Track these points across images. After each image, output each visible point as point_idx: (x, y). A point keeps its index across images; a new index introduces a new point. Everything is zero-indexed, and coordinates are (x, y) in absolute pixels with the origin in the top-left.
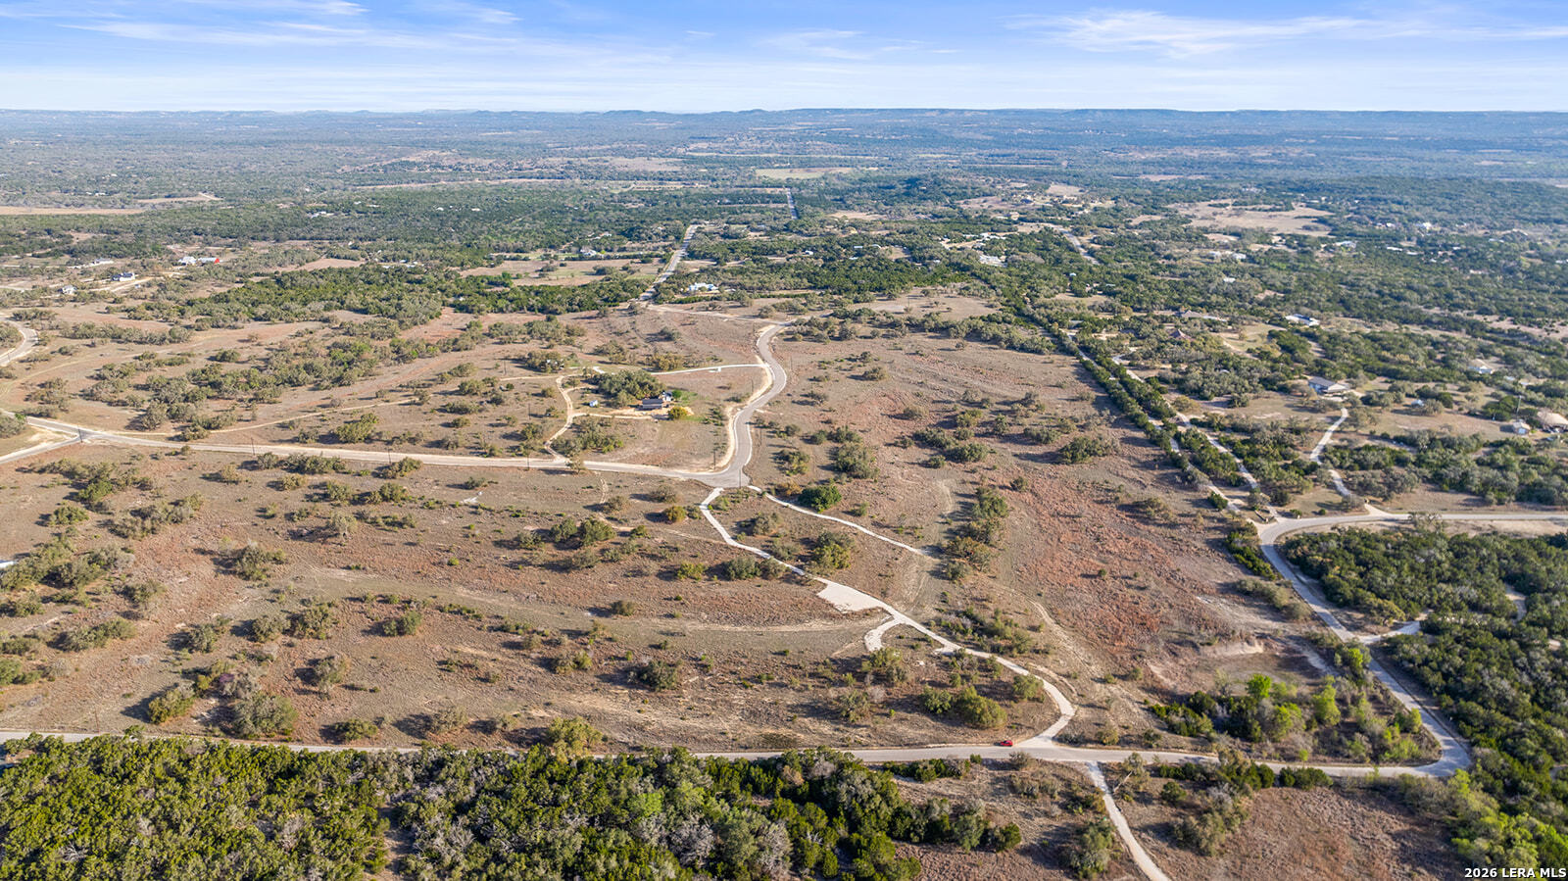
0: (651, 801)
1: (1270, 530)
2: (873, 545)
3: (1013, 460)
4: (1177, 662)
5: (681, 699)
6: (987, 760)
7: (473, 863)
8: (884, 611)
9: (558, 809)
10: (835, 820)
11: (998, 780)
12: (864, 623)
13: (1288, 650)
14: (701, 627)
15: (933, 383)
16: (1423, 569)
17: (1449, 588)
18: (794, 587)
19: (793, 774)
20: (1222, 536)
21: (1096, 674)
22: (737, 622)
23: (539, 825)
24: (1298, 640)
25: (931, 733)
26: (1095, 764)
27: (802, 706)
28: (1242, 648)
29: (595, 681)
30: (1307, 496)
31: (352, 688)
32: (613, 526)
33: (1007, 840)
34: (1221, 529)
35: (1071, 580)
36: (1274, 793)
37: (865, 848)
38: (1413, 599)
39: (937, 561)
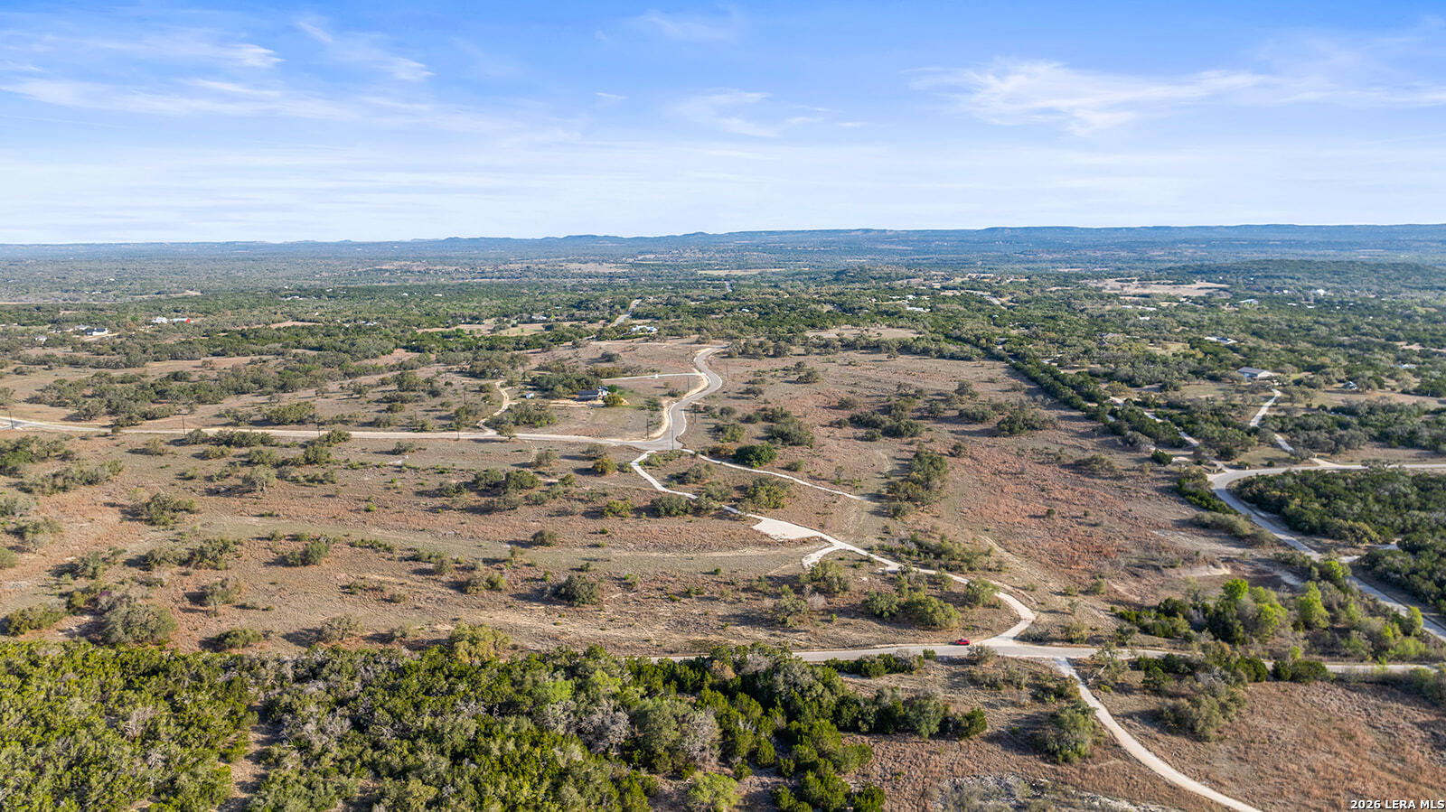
0: (560, 690)
1: (1221, 478)
2: (809, 493)
3: (949, 436)
4: (1140, 582)
5: (602, 613)
6: (942, 657)
7: (346, 751)
8: (822, 539)
9: (452, 698)
10: (771, 710)
11: (955, 675)
12: (801, 549)
13: (1258, 571)
14: (627, 554)
15: (867, 384)
16: (1389, 500)
17: (1423, 514)
18: (727, 523)
19: (723, 669)
20: (1171, 484)
21: (1054, 589)
22: (666, 549)
23: (428, 711)
24: (1267, 562)
25: (880, 635)
26: (1064, 660)
27: (734, 616)
28: (1208, 571)
29: (509, 599)
30: (1252, 453)
31: (243, 607)
32: (540, 478)
33: (971, 725)
34: (1170, 480)
35: (1019, 519)
36: (1270, 687)
37: (806, 734)
38: (1384, 524)
39: (877, 504)
